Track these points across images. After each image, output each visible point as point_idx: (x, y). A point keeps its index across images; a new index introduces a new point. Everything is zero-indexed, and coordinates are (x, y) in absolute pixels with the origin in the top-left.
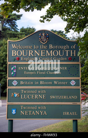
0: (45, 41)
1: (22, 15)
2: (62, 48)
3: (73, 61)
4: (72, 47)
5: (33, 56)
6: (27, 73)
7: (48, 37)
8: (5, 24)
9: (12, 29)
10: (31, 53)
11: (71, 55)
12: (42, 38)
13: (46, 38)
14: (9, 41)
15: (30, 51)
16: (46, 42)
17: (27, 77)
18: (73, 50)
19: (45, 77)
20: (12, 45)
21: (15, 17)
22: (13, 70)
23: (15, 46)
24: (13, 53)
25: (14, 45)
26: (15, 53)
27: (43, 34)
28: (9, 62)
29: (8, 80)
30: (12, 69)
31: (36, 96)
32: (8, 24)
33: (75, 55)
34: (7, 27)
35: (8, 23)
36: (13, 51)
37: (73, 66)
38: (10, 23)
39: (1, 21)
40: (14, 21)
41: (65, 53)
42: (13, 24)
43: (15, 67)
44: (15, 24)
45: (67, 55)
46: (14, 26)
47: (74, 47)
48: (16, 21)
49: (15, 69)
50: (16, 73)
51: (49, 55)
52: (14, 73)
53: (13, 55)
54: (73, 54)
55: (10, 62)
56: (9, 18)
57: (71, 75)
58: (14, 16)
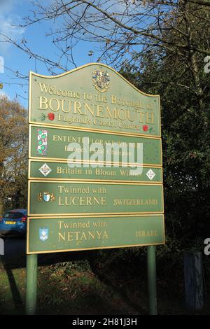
30: (39, 139)
31: (89, 199)
49: (46, 139)
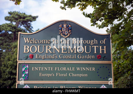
0: (67, 35)
1: (38, 16)
2: (88, 42)
3: (104, 60)
4: (102, 42)
5: (51, 52)
6: (43, 75)
7: (71, 29)
8: (20, 25)
9: (27, 31)
10: (49, 50)
11: (101, 53)
12: (63, 30)
13: (68, 31)
14: (20, 34)
15: (47, 46)
16: (69, 35)
17: (42, 80)
18: (103, 45)
19: (66, 80)
20: (25, 38)
21: (30, 19)
22: (25, 71)
23: (27, 40)
24: (25, 49)
25: (27, 38)
26: (27, 49)
27: (65, 26)
28: (19, 61)
29: (18, 84)
32: (23, 26)
33: (105, 53)
34: (22, 29)
35: (23, 24)
36: (25, 46)
37: (103, 67)
38: (25, 25)
39: (16, 22)
40: (29, 22)
41: (93, 49)
42: (29, 25)
43: (28, 67)
44: (31, 26)
45: (95, 52)
46: (30, 27)
47: (104, 42)
48: (31, 23)
50: (28, 75)
51: (72, 52)
52: (26, 75)
53: (25, 52)
54: (103, 51)
55: (21, 60)
56: (24, 20)
57: (101, 78)
58: (29, 17)
